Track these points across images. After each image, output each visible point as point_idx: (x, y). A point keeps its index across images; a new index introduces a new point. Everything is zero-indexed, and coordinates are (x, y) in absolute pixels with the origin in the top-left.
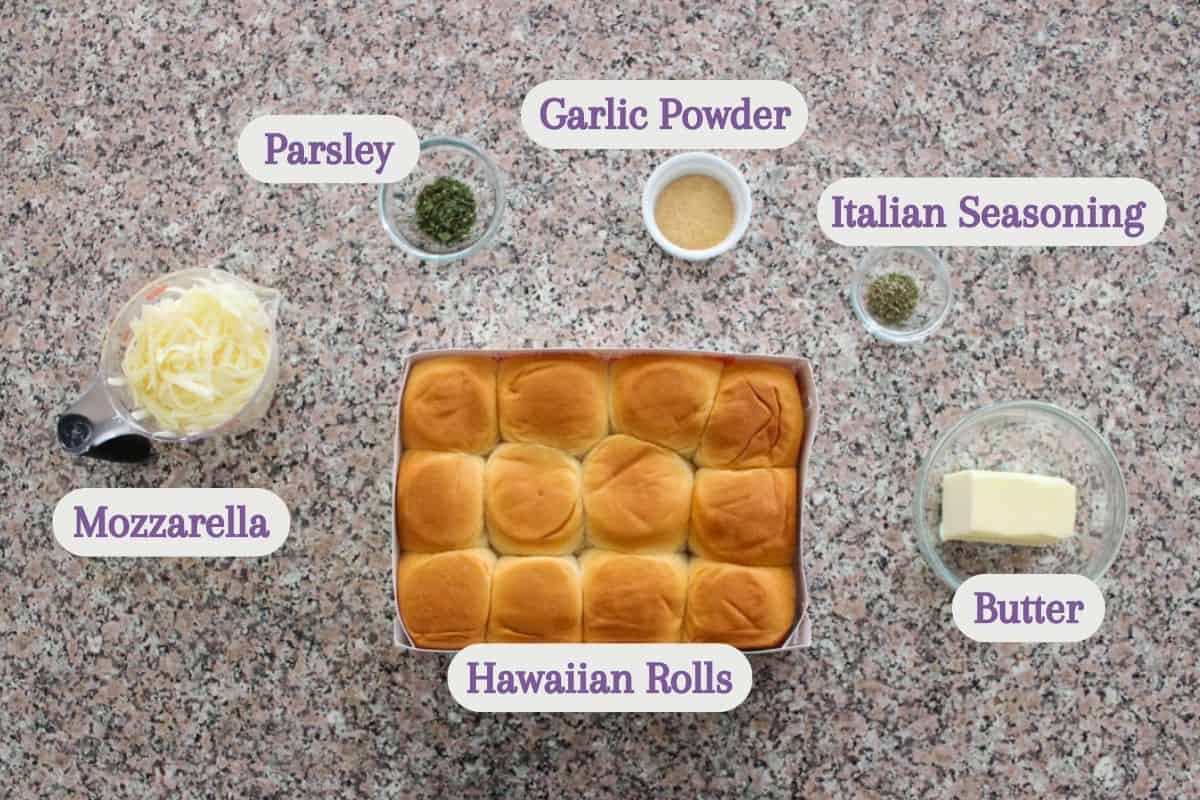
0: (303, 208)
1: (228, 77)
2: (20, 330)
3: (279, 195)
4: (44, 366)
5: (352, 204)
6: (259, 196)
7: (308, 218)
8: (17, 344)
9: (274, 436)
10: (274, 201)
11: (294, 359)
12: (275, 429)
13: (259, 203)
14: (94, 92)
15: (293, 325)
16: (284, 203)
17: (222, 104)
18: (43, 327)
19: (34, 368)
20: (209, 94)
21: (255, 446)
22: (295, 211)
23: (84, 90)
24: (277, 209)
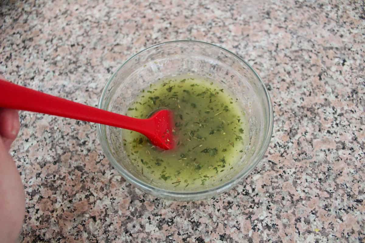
0: (61, 141)
1: (138, 227)
2: (233, 34)
3: (80, 145)
4: (210, 21)
5: (28, 151)
6: (94, 141)
7: (57, 135)
8: (231, 27)
9: (67, 24)
10: (82, 141)
11: (59, 58)
12: (67, 28)
13: (92, 137)
14: (248, 188)
15: (61, 74)
16: (74, 141)
17: (137, 203)
18: (220, 38)
19: (216, 20)
20: (151, 209)
21: (77, 18)
22: (66, 138)
23: (258, 188)
24: (79, 136)
